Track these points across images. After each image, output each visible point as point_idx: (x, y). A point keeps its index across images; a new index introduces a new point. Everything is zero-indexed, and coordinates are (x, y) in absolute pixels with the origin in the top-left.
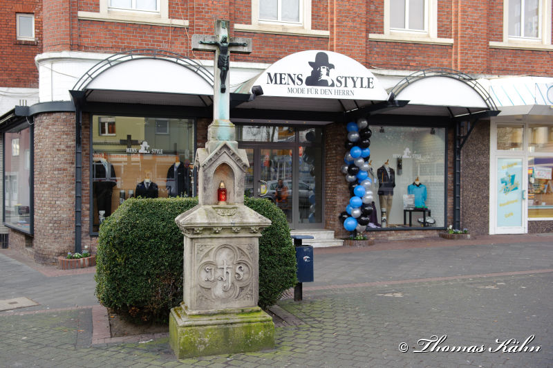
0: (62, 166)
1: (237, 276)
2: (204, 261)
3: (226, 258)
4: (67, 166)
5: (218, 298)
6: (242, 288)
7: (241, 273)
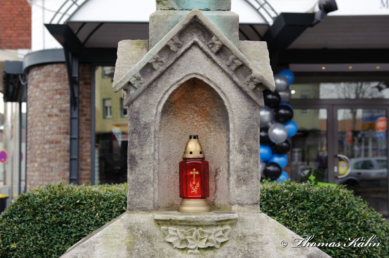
0: (54, 137)
4: (60, 137)
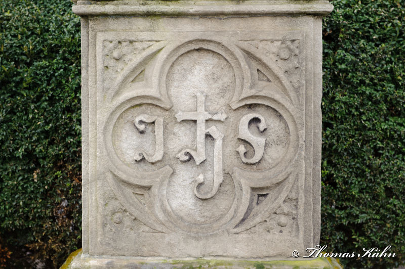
1: (242, 149)
2: (127, 94)
3: (204, 87)
5: (175, 220)
6: (260, 193)
7: (258, 141)
